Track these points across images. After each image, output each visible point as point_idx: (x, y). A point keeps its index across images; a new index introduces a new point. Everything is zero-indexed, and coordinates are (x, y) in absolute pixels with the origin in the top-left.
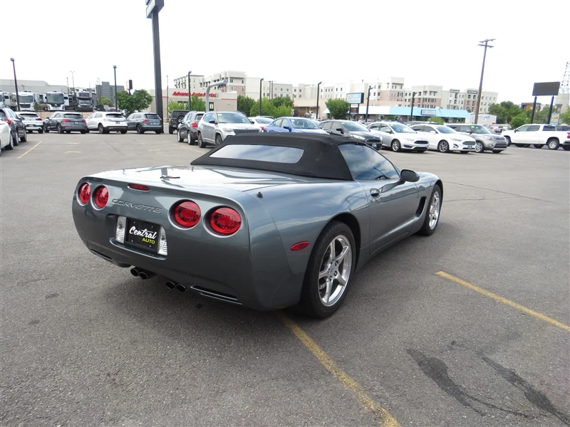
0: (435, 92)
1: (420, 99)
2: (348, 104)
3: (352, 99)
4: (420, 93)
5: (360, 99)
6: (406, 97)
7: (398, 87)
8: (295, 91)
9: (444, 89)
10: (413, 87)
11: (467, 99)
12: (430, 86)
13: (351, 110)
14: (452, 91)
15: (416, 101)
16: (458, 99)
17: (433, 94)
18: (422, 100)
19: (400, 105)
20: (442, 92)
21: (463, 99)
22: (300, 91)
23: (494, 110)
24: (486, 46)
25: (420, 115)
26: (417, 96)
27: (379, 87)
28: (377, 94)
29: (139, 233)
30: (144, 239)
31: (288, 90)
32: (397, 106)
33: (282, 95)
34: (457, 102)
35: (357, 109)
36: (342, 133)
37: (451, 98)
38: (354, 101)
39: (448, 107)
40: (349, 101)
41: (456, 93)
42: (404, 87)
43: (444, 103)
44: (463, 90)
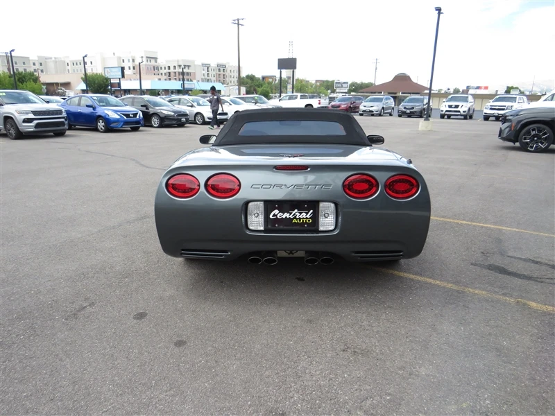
0: (189, 66)
1: (175, 73)
2: (108, 79)
3: (112, 74)
4: (175, 67)
5: (120, 73)
6: (161, 71)
7: (153, 61)
8: (34, 64)
9: (196, 63)
10: (167, 61)
11: (218, 72)
12: (183, 60)
13: (112, 85)
14: (204, 65)
15: (172, 75)
16: (210, 72)
17: (187, 68)
18: (177, 74)
19: (160, 79)
20: (195, 65)
21: (214, 73)
22: (41, 64)
23: (241, 82)
24: (238, 24)
25: (180, 88)
26: (172, 70)
27: (133, 61)
28: (132, 68)
29: (286, 215)
30: (294, 221)
31: (24, 63)
32: (157, 80)
33: (25, 70)
34: (210, 75)
35: (119, 84)
36: (147, 109)
37: (203, 72)
38: (114, 76)
39: (203, 80)
40: (108, 75)
41: (208, 67)
42: (159, 61)
43: (199, 76)
44: (213, 64)
